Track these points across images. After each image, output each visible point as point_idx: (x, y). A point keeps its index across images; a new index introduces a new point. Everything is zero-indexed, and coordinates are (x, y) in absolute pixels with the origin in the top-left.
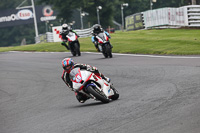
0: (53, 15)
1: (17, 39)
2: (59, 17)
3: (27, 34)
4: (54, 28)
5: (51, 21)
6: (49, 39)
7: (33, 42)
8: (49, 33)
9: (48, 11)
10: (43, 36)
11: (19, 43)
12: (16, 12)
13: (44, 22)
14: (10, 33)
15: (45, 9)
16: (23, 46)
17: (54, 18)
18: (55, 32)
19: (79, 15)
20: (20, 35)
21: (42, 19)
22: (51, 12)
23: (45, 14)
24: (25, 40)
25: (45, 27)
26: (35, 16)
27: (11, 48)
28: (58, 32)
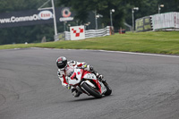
0: (71, 16)
1: (38, 37)
2: (76, 18)
3: (47, 32)
4: (71, 28)
5: (69, 22)
6: (67, 38)
7: (53, 40)
8: (66, 32)
9: (66, 13)
10: (61, 35)
11: (40, 40)
12: (38, 13)
13: (63, 22)
14: (32, 32)
15: (64, 11)
16: (44, 43)
17: (72, 19)
18: (72, 32)
19: (94, 17)
20: (41, 33)
21: (61, 19)
22: (69, 13)
23: (64, 15)
24: (44, 38)
25: (63, 28)
26: (54, 17)
27: (32, 44)
28: (75, 32)
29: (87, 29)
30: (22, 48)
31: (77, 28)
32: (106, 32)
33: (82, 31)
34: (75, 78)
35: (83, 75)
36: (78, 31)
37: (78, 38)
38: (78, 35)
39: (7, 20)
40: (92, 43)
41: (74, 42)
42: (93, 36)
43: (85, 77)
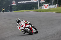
2: (46, 1)
3: (36, 6)
4: (44, 5)
6: (42, 8)
7: (37, 9)
8: (42, 6)
10: (40, 7)
11: (33, 9)
13: (41, 3)
14: (30, 6)
16: (34, 10)
17: (44, 2)
18: (44, 6)
19: (52, 1)
20: (34, 7)
24: (35, 8)
25: (41, 5)
26: (38, 1)
27: (31, 10)
28: (45, 6)
29: (49, 5)
30: (27, 12)
31: (46, 5)
32: (56, 6)
33: (47, 6)
34: (22, 27)
35: (25, 26)
36: (46, 6)
37: (46, 8)
38: (46, 7)
39: (22, 2)
40: (51, 10)
41: (45, 10)
42: (51, 8)
43: (26, 26)
